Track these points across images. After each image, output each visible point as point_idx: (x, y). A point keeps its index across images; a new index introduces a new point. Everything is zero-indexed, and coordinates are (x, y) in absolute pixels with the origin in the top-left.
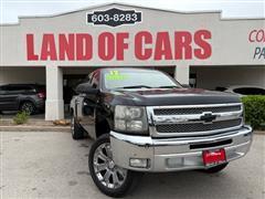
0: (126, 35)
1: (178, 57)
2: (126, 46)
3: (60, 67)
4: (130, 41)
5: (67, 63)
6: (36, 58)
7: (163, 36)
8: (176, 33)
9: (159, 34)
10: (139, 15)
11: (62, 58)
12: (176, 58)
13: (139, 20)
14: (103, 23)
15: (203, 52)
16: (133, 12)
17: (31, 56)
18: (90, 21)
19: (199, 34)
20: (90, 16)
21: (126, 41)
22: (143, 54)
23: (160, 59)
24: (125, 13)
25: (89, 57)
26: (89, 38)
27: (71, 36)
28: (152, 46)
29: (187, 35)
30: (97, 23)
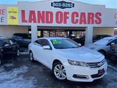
0: (68, 13)
1: (89, 23)
2: (68, 18)
3: (38, 26)
4: (69, 16)
5: (41, 24)
7: (83, 14)
8: (88, 13)
9: (81, 13)
10: (73, 4)
11: (39, 22)
13: (73, 6)
14: (58, 7)
15: (98, 21)
16: (71, 3)
18: (52, 5)
20: (52, 3)
21: (68, 15)
22: (75, 21)
23: (82, 24)
24: (68, 3)
25: (51, 22)
26: (51, 14)
27: (43, 12)
28: (79, 18)
29: (93, 14)
30: (55, 7)
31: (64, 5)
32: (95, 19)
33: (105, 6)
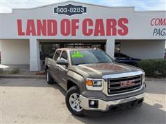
0: (77, 21)
1: (109, 34)
2: (77, 27)
4: (80, 24)
5: (42, 37)
6: (23, 34)
7: (99, 22)
8: (107, 20)
9: (97, 20)
11: (39, 34)
12: (107, 35)
14: (63, 13)
15: (123, 32)
16: (82, 7)
17: (21, 33)
18: (55, 12)
19: (121, 20)
20: (55, 9)
22: (88, 32)
23: (97, 35)
24: (77, 7)
25: (55, 33)
26: (55, 22)
27: (44, 21)
28: (93, 28)
29: (114, 21)
30: (59, 13)
31: (71, 10)
32: (118, 27)
33: (133, 7)
